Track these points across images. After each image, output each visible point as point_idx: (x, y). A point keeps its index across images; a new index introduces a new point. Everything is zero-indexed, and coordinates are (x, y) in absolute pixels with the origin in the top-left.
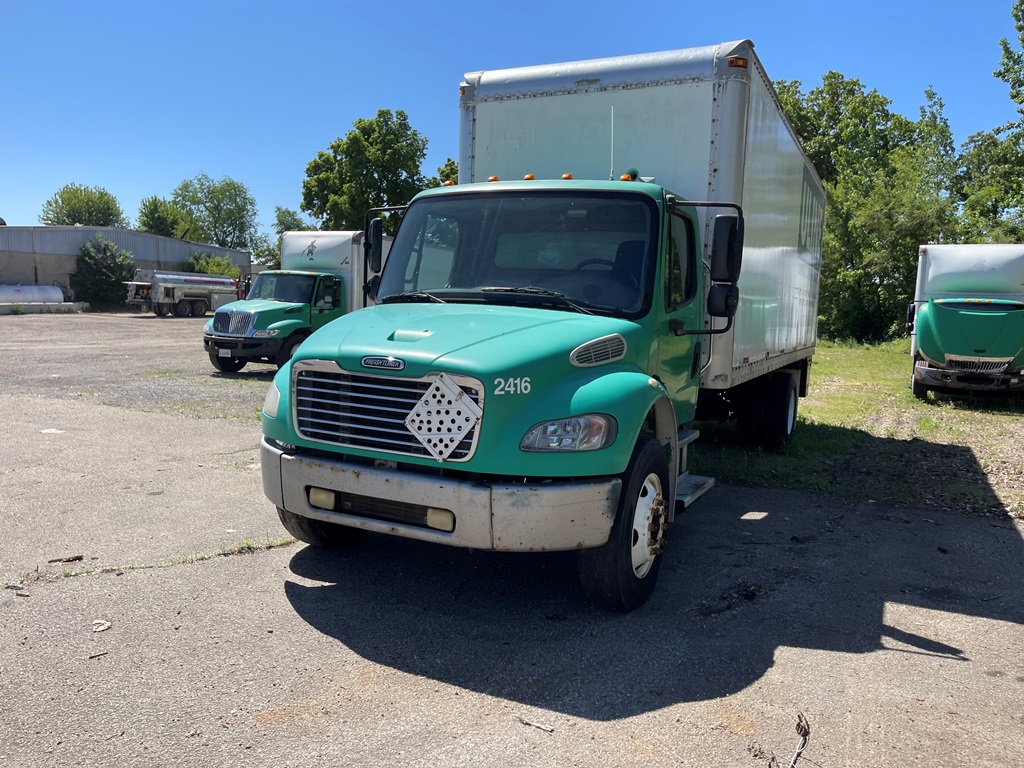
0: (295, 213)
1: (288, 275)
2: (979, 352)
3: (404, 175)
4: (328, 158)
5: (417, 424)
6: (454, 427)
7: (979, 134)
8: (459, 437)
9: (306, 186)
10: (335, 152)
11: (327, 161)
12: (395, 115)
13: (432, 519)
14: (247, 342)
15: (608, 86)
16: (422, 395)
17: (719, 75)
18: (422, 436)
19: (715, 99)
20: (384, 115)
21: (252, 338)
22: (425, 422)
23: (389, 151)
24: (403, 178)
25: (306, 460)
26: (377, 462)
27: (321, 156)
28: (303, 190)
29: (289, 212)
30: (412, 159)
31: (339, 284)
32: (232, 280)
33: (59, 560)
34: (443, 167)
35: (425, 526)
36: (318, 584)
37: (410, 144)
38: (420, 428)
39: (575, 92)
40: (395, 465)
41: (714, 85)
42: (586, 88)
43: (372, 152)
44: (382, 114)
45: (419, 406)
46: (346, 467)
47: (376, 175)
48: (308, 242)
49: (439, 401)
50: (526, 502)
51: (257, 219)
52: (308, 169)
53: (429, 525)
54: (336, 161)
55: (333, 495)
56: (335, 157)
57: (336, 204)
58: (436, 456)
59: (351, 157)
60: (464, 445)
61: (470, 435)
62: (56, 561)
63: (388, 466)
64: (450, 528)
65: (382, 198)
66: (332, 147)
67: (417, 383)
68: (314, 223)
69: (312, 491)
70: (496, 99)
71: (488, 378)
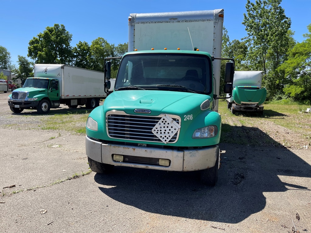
0: (25, 57)
1: (39, 79)
2: (250, 101)
3: (64, 46)
4: (37, 39)
5: (156, 131)
6: (170, 132)
7: (235, 40)
8: (172, 135)
9: (29, 48)
10: (39, 37)
11: (36, 40)
12: (60, 26)
13: (161, 162)
14: (26, 102)
15: (180, 21)
16: (158, 121)
17: (216, 19)
18: (158, 136)
19: (214, 27)
20: (57, 26)
21: (27, 101)
22: (159, 131)
23: (59, 38)
24: (64, 47)
25: (112, 146)
26: (139, 145)
27: (34, 38)
28: (28, 50)
29: (23, 57)
30: (67, 41)
31: (58, 82)
32: (5, 81)
33: (7, 187)
34: (78, 44)
35: (159, 165)
36: (111, 187)
37: (66, 36)
38: (157, 133)
39: (169, 22)
40: (146, 145)
41: (214, 22)
42: (173, 21)
43: (53, 38)
44: (56, 25)
45: (157, 125)
46: (129, 147)
47: (54, 46)
48: (44, 68)
49: (164, 124)
50: (195, 155)
51: (11, 60)
52: (30, 43)
53: (160, 164)
54: (40, 40)
55: (123, 157)
56: (39, 39)
57: (40, 55)
58: (164, 142)
59: (45, 39)
60: (174, 138)
61: (176, 134)
62: (5, 188)
63: (143, 146)
64: (168, 165)
65: (57, 53)
66: (38, 36)
67: (155, 117)
68: (33, 61)
69: (114, 156)
70: (142, 23)
71: (182, 115)
